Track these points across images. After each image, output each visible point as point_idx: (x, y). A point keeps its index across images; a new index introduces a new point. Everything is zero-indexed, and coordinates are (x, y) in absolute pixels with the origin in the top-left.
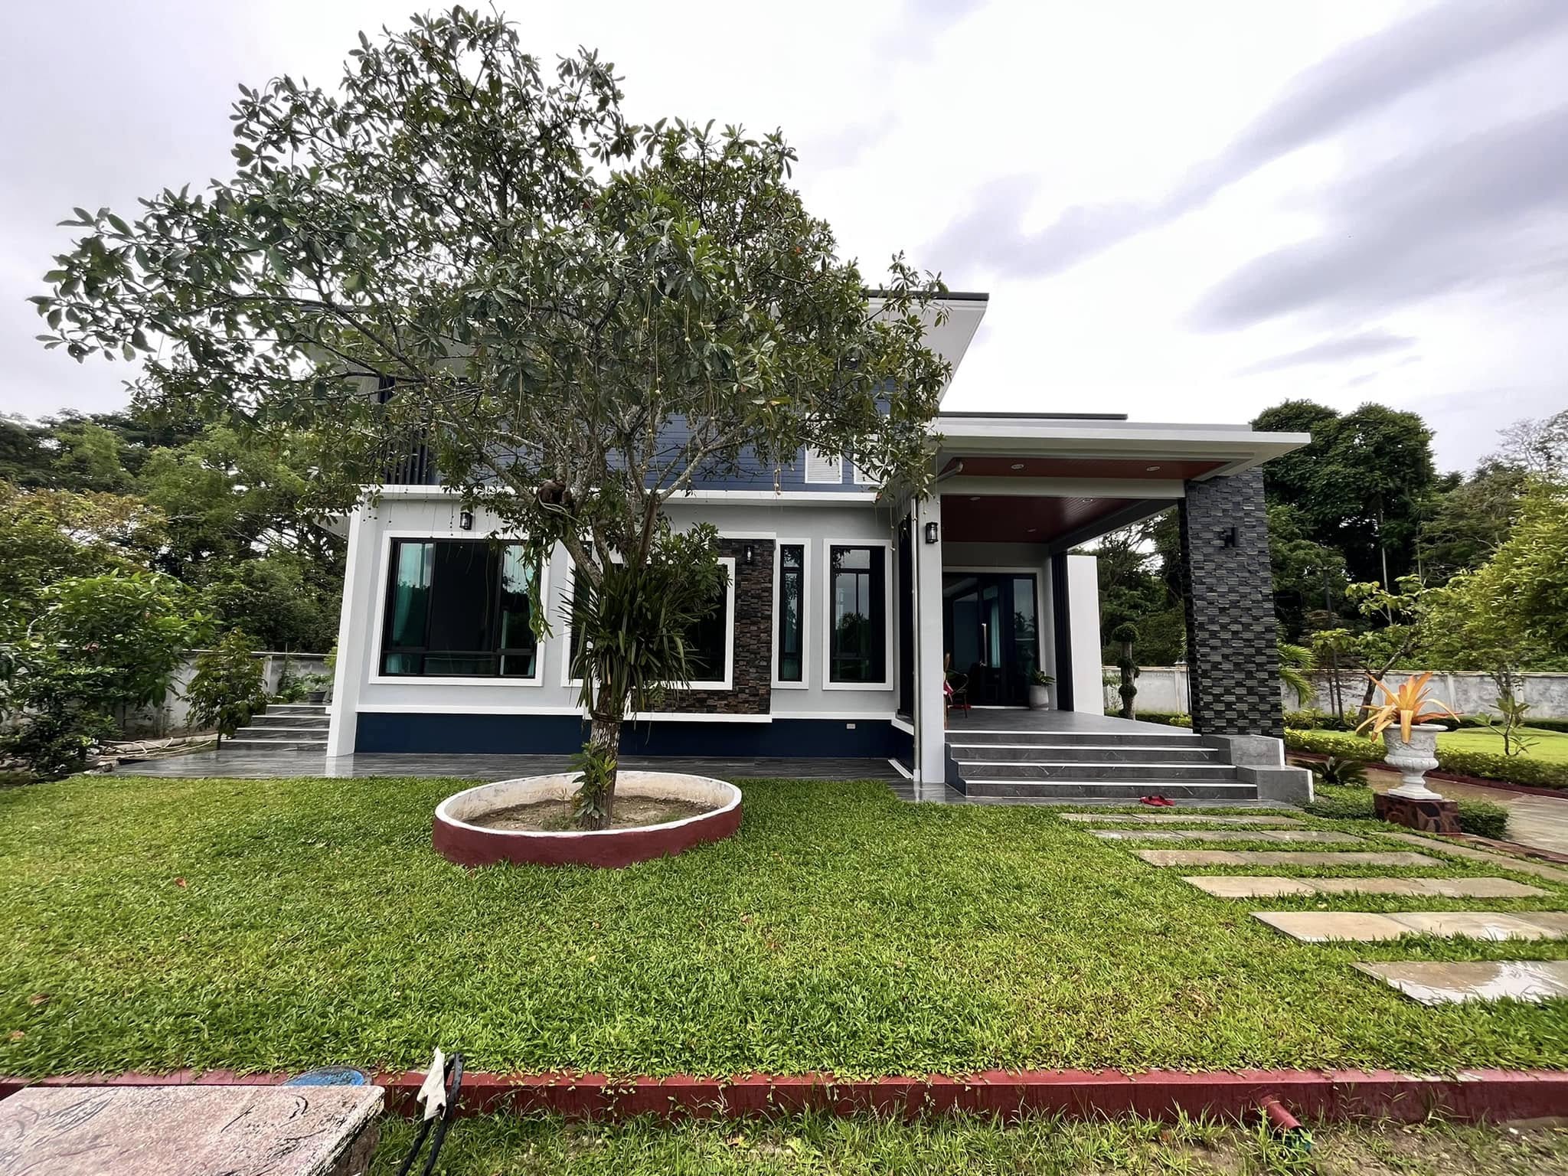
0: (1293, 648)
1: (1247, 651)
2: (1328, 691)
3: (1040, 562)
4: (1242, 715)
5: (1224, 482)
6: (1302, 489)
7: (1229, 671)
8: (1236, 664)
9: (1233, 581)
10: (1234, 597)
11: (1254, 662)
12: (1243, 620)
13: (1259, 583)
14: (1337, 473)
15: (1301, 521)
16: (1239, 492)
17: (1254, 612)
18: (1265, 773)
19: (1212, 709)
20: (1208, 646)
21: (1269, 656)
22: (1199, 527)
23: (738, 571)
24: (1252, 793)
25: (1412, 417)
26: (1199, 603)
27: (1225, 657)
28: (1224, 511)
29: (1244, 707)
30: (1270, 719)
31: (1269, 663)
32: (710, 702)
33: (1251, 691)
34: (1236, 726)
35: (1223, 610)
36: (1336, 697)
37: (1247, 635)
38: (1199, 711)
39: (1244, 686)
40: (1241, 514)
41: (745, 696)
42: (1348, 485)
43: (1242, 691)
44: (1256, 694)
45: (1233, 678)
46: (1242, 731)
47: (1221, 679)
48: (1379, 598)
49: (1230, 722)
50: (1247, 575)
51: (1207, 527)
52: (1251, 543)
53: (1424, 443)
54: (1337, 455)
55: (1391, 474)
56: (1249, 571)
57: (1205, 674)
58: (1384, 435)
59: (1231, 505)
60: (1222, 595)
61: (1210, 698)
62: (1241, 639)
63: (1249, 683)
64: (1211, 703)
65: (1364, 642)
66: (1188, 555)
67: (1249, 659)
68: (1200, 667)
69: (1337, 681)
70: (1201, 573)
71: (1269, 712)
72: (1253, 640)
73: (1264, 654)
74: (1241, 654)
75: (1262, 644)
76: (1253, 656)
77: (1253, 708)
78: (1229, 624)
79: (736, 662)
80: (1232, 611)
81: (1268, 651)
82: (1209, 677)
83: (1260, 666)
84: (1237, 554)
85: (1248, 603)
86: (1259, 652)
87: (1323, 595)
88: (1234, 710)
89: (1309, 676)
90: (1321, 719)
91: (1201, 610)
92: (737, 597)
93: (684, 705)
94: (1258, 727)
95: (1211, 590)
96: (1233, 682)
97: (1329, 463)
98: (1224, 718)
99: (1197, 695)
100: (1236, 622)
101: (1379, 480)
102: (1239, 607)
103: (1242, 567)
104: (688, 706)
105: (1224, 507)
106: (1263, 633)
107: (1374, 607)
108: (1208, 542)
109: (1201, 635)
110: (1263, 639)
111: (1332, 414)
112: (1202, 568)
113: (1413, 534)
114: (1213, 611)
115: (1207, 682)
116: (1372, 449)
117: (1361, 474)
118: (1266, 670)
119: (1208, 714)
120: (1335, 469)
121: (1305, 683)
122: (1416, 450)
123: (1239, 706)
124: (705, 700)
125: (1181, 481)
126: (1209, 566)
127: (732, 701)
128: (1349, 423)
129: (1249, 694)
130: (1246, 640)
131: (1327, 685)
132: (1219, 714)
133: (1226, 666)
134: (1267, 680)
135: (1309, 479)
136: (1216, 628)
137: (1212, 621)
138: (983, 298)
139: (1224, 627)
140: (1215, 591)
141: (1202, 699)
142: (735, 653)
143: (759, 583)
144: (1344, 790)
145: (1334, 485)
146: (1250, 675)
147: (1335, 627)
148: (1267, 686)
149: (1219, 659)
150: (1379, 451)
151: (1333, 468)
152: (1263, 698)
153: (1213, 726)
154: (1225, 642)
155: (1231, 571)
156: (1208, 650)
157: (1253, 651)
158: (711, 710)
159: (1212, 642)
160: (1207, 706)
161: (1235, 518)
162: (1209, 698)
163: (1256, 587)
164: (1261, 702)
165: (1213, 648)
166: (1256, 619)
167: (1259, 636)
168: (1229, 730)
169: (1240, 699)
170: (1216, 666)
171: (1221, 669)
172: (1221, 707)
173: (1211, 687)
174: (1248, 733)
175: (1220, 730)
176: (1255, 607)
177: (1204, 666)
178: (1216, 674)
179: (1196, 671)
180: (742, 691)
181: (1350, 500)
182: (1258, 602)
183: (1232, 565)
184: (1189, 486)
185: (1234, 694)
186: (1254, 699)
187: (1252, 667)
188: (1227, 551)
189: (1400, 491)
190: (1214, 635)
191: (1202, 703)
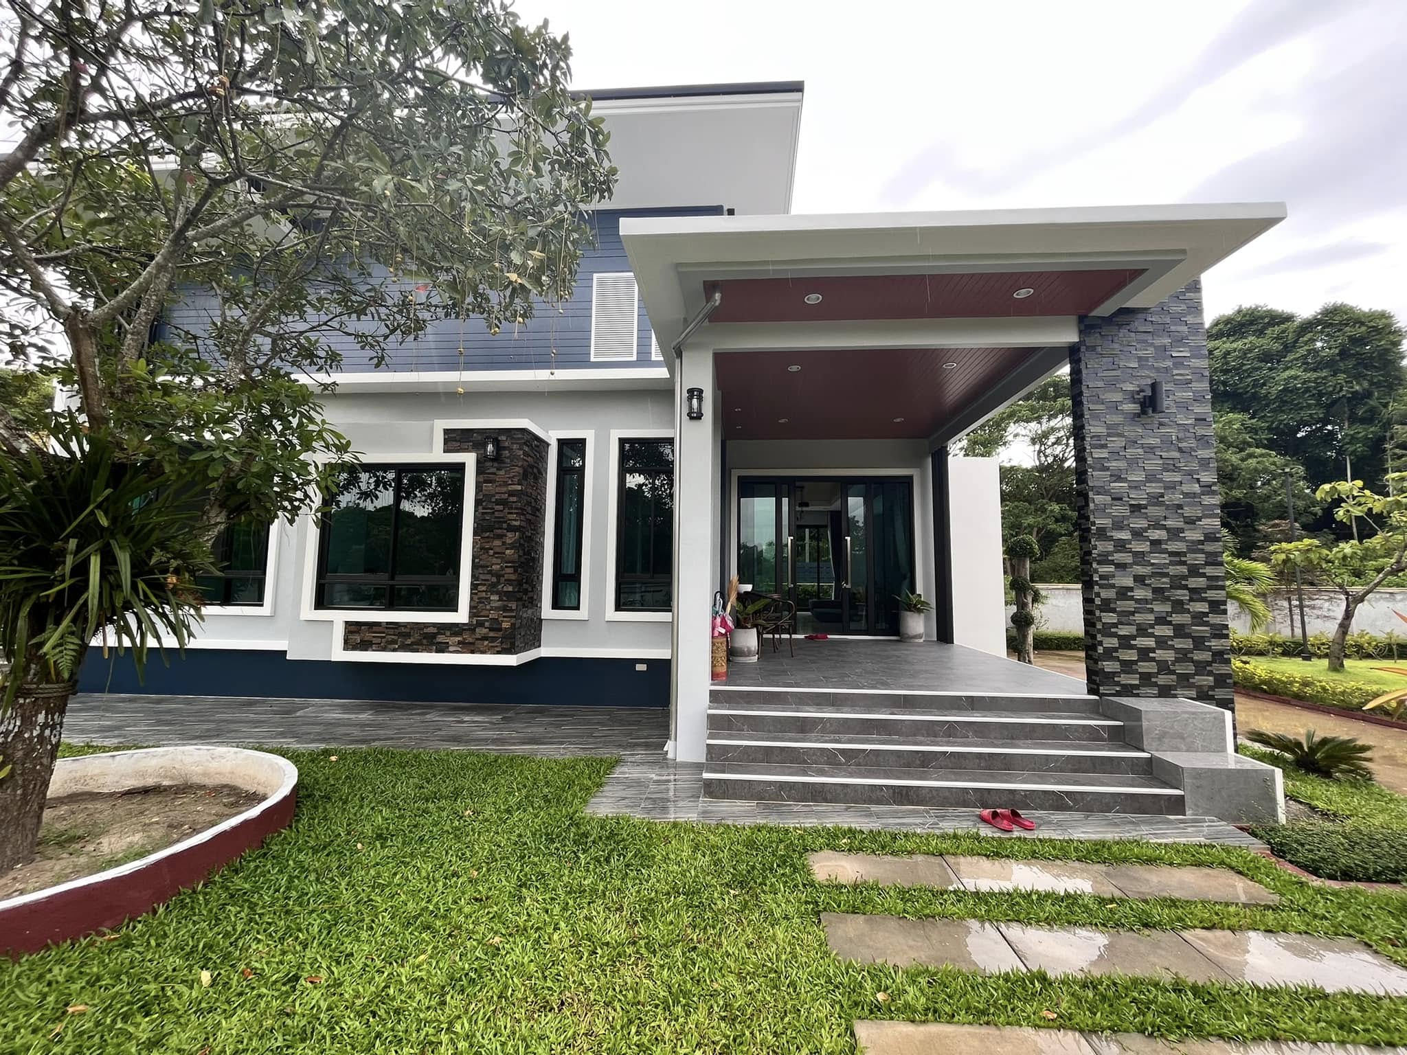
0: (1246, 564)
1: (1173, 570)
2: (1287, 611)
3: (918, 463)
4: (1164, 667)
5: (1140, 316)
6: (1255, 397)
7: (1146, 601)
8: (1155, 590)
9: (1154, 464)
10: (1154, 488)
11: (1185, 587)
12: (1169, 523)
13: (1194, 466)
14: (1296, 378)
15: (1253, 430)
16: (1165, 330)
17: (1187, 511)
18: (1198, 774)
19: (1117, 659)
20: (1112, 563)
21: (1210, 578)
22: (1101, 384)
23: (480, 470)
24: (1177, 805)
25: (1383, 315)
26: (1099, 499)
27: (1139, 579)
28: (1140, 359)
29: (1169, 656)
30: (1210, 673)
31: (1210, 588)
32: (441, 639)
33: (1180, 631)
34: (1155, 684)
35: (1136, 509)
36: (1297, 618)
37: (1173, 546)
38: (1096, 662)
39: (1170, 623)
40: (1169, 363)
41: (485, 631)
42: (1307, 390)
43: (1167, 631)
44: (1188, 636)
45: (1152, 611)
46: (1165, 692)
47: (1133, 613)
48: (1363, 500)
49: (1146, 678)
50: (1176, 454)
51: (1112, 384)
52: (1185, 407)
53: (1397, 344)
54: (1296, 359)
55: (1358, 377)
56: (1180, 450)
57: (1107, 606)
58: (1349, 337)
59: (1151, 351)
60: (1135, 486)
61: (1114, 642)
62: (1165, 551)
63: (1177, 619)
64: (1116, 650)
65: (1340, 555)
66: (1083, 427)
67: (1177, 582)
68: (1098, 595)
69: (1300, 600)
70: (1103, 454)
71: (1209, 663)
72: (1184, 554)
73: (1203, 575)
74: (1166, 575)
75: (1200, 559)
76: (1185, 578)
77: (1183, 656)
78: (1145, 530)
79: (474, 586)
80: (1152, 511)
81: (1209, 571)
82: (1114, 610)
83: (1196, 594)
84: (1161, 424)
85: (1177, 498)
86: (1194, 571)
87: (1281, 505)
88: (1153, 659)
89: (1263, 595)
90: (1279, 645)
91: (1102, 509)
92: (478, 503)
93: (409, 641)
94: (1191, 686)
95: (1119, 479)
96: (1151, 617)
97: (1287, 368)
98: (1136, 672)
99: (1094, 637)
100: (1157, 526)
101: (1344, 384)
102: (1162, 504)
103: (1167, 443)
104: (413, 644)
105: (1140, 353)
106: (1201, 542)
107: (1357, 512)
108: (1115, 407)
109: (1101, 547)
110: (1202, 551)
111: (1289, 318)
112: (1104, 446)
113: (1382, 440)
114: (1120, 510)
115: (1110, 618)
116: (1337, 351)
117: (1324, 378)
118: (1204, 600)
119: (1109, 666)
120: (1291, 374)
121: (1259, 605)
122: (1387, 351)
123: (1160, 654)
124: (434, 636)
125: (1074, 318)
126: (1116, 443)
127: (467, 637)
128: (1308, 326)
129: (1176, 636)
130: (1172, 554)
131: (1286, 604)
132: (1127, 666)
133: (1139, 593)
134: (1206, 615)
135: (1264, 384)
136: (1125, 535)
137: (1118, 526)
138: (797, 87)
139: (1138, 534)
140: (1125, 480)
141: (1101, 643)
142: (473, 576)
143: (506, 484)
144: (1334, 789)
145: (1291, 391)
146: (1179, 606)
147: (1300, 539)
148: (1206, 624)
149: (1129, 582)
150: (1344, 353)
151: (1293, 372)
152: (1199, 643)
153: (1118, 684)
154: (1139, 557)
155: (1150, 449)
156: (1111, 569)
157: (1184, 570)
158: (442, 648)
159: (1118, 557)
160: (1109, 654)
161: (1158, 370)
162: (1111, 642)
163: (1190, 473)
164: (1196, 647)
165: (1121, 566)
166: (1191, 522)
167: (1194, 547)
168: (1143, 691)
169: (1162, 643)
170: (1123, 593)
171: (1132, 598)
172: (1132, 655)
173: (1115, 625)
174: (1175, 696)
175: (1128, 691)
176: (1189, 504)
177: (1105, 594)
178: (1122, 605)
179: (1092, 601)
180: (481, 624)
181: (1309, 406)
182: (1194, 495)
183: (1152, 441)
184: (1087, 326)
185: (1152, 635)
186: (1187, 644)
187: (1182, 595)
188: (1144, 419)
189: (1368, 394)
190: (1121, 546)
191: (1100, 650)
